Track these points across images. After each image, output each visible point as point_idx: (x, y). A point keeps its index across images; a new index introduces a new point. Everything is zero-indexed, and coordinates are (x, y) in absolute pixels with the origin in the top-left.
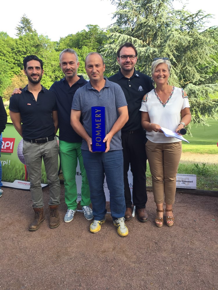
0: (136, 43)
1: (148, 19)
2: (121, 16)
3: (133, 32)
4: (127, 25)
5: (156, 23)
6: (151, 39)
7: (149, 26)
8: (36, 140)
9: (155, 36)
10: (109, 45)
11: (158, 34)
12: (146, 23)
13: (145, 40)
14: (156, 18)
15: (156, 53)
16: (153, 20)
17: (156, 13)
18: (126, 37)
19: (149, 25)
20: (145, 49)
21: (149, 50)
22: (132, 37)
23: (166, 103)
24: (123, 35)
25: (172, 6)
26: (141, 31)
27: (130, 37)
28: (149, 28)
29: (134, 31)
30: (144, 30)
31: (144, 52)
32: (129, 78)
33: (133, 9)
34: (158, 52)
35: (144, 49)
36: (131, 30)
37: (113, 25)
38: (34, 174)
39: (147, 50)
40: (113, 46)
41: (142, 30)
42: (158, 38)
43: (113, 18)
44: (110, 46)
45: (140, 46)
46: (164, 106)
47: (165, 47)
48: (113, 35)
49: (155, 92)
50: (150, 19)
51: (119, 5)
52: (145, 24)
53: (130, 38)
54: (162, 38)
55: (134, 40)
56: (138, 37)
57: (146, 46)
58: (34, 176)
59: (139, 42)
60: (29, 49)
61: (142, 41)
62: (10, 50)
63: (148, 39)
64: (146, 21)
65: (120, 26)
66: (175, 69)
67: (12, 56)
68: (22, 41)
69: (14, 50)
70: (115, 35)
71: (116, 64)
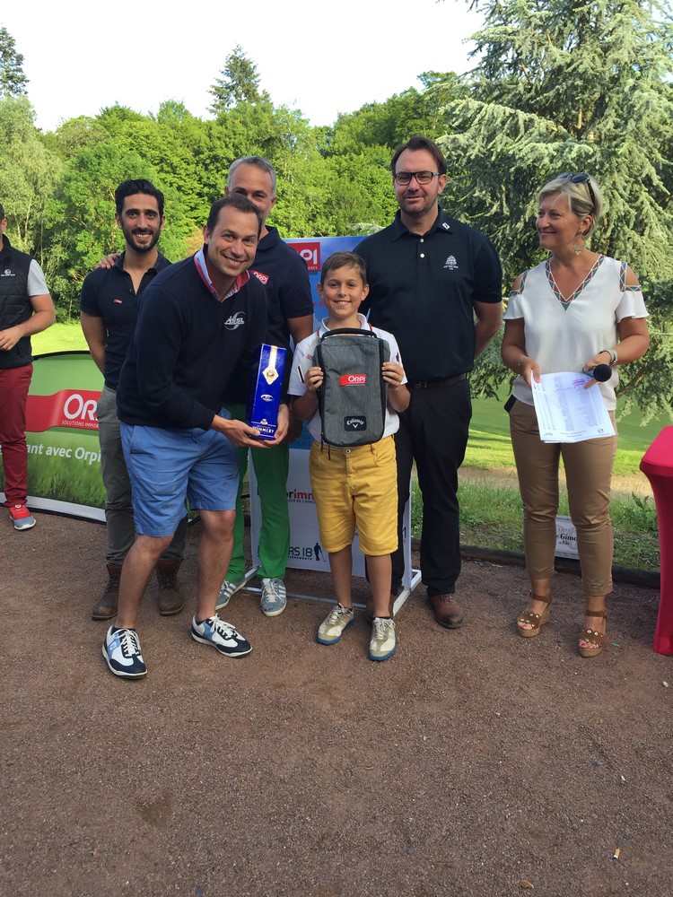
0: (531, 130)
1: (581, 52)
2: (498, 48)
3: (529, 95)
4: (519, 72)
5: (604, 63)
6: (589, 114)
7: (581, 76)
9: (601, 107)
10: (452, 137)
11: (607, 100)
12: (573, 67)
13: (570, 117)
14: (606, 49)
15: (593, 159)
16: (594, 58)
17: (605, 33)
18: (499, 110)
20: (557, 148)
21: (567, 150)
22: (518, 111)
23: (571, 299)
24: (492, 105)
25: (667, 10)
26: (551, 94)
27: (513, 111)
28: (579, 82)
29: (533, 93)
30: (562, 88)
31: (553, 157)
32: (422, 234)
33: (530, 23)
34: (599, 155)
35: (552, 147)
36: (523, 89)
37: (471, 74)
39: (560, 151)
40: (462, 139)
41: (557, 87)
42: (607, 112)
43: (473, 54)
44: (456, 138)
45: (545, 139)
46: (566, 307)
47: (623, 141)
48: (458, 105)
49: (548, 269)
50: (586, 52)
51: (492, 13)
52: (570, 69)
53: (513, 116)
54: (620, 112)
55: (525, 121)
56: (544, 111)
57: (564, 138)
59: (542, 124)
60: (244, 150)
61: (551, 123)
62: (189, 155)
63: (580, 116)
64: (572, 60)
65: (493, 79)
66: (660, 208)
67: (195, 173)
68: (226, 128)
69: (201, 156)
70: (466, 108)
71: (475, 195)
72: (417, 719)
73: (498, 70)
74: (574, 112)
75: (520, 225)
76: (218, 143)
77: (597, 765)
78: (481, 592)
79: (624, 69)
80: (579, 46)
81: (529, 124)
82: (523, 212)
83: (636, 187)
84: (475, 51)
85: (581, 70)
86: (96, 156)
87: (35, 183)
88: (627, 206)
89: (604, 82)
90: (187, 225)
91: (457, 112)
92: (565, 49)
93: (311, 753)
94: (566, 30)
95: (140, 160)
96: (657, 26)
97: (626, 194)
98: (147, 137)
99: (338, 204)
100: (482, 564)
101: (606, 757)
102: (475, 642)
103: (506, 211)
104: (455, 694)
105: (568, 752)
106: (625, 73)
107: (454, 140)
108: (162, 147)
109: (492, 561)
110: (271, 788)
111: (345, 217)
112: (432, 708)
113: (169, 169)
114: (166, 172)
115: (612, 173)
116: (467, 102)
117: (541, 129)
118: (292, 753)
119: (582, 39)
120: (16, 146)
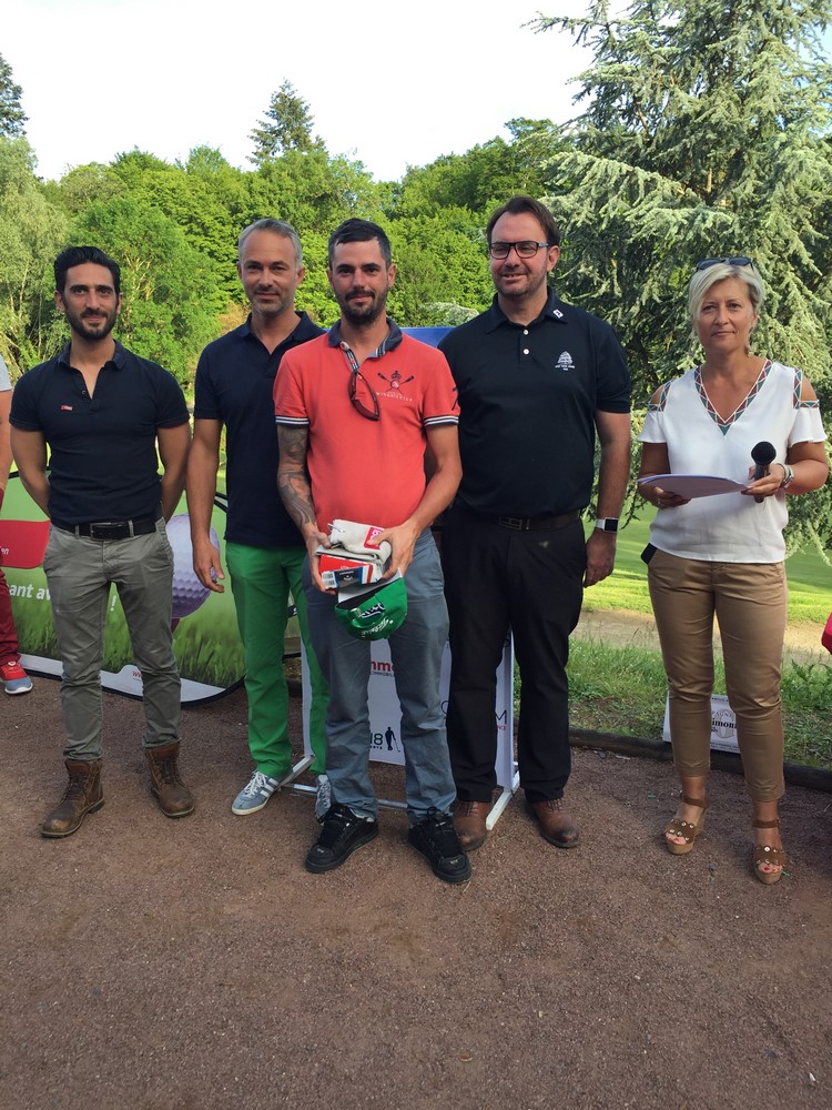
0: (653, 193)
1: (712, 98)
2: (610, 91)
3: (649, 150)
4: (634, 121)
5: (742, 113)
6: (722, 175)
7: (714, 128)
8: (92, 525)
9: (736, 167)
10: (553, 199)
11: (746, 157)
12: (704, 116)
13: (699, 178)
14: (744, 97)
15: (730, 231)
16: (729, 106)
17: (743, 75)
18: (617, 167)
19: (713, 121)
20: (687, 215)
21: (699, 218)
22: (637, 168)
23: (731, 420)
24: (605, 160)
25: (817, 49)
26: (677, 148)
27: (630, 169)
28: (711, 136)
29: (653, 147)
30: (690, 141)
31: (681, 226)
32: (526, 324)
33: (652, 61)
34: (737, 226)
35: (682, 214)
36: (640, 143)
37: (577, 122)
38: (79, 643)
39: (691, 220)
40: (567, 202)
41: (684, 140)
42: (745, 173)
43: (579, 97)
44: (558, 201)
45: (670, 204)
46: (725, 431)
47: (768, 209)
48: (563, 159)
49: (698, 381)
50: (719, 99)
51: (603, 48)
52: (700, 119)
53: (632, 174)
54: (762, 173)
55: (646, 181)
56: (667, 170)
57: (693, 204)
58: (76, 650)
59: (666, 185)
60: (292, 209)
61: (677, 184)
62: (225, 213)
63: (710, 177)
64: (702, 107)
65: (604, 129)
66: (810, 293)
67: (232, 235)
68: (271, 181)
69: (239, 215)
70: (574, 162)
71: (580, 271)
72: (528, 982)
73: (610, 118)
74: (704, 172)
75: (635, 309)
76: (261, 199)
77: (774, 1056)
78: (603, 794)
79: (767, 121)
80: (709, 93)
81: (650, 185)
82: (639, 293)
83: (781, 266)
84: (582, 94)
85: (713, 120)
86: (110, 212)
87: (34, 244)
88: (770, 290)
89: (742, 136)
90: (221, 299)
91: (562, 167)
92: (692, 94)
93: (386, 1035)
94: (694, 71)
95: (164, 218)
96: (806, 68)
97: (769, 274)
98: (173, 190)
99: (406, 276)
100: (603, 755)
101: (786, 1044)
102: (600, 868)
103: (618, 291)
104: (578, 947)
105: (735, 1036)
106: (768, 125)
107: (555, 204)
108: (192, 202)
109: (617, 751)
110: (332, 1090)
111: (415, 293)
112: (549, 968)
113: (199, 230)
114: (196, 234)
115: (752, 248)
116: (576, 156)
117: (665, 191)
118: (360, 1035)
119: (712, 82)
120: (11, 198)
